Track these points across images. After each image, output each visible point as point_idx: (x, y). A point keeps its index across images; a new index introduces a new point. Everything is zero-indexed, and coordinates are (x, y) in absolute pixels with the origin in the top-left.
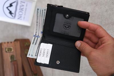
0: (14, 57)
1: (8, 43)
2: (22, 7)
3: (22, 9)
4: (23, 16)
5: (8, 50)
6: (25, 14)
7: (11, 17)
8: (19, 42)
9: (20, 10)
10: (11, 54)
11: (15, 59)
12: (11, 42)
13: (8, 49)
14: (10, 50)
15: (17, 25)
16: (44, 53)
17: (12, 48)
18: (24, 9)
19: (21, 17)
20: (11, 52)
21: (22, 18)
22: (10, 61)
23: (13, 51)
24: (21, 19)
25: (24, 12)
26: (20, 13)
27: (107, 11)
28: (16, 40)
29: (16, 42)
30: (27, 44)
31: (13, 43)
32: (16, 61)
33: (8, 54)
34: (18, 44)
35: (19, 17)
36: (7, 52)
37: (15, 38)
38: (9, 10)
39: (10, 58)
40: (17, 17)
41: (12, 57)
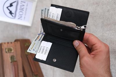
0: (15, 58)
1: (8, 43)
2: (22, 7)
3: (22, 9)
4: (23, 16)
5: (8, 51)
6: (25, 14)
7: (12, 17)
8: (19, 42)
9: (20, 10)
10: (12, 54)
11: (15, 60)
12: (11, 43)
13: (8, 49)
14: (10, 50)
15: (17, 25)
16: (43, 50)
17: (12, 48)
18: (25, 9)
19: (21, 17)
20: (11, 52)
21: (23, 18)
22: (10, 61)
23: (13, 51)
24: (21, 19)
25: (24, 12)
26: (21, 13)
27: (108, 11)
28: (16, 41)
29: (16, 42)
30: (27, 44)
31: (13, 43)
32: (16, 61)
33: (8, 54)
34: (18, 45)
35: (19, 17)
36: (7, 52)
37: (15, 38)
38: (9, 9)
39: (10, 58)
40: (17, 17)
41: (12, 57)
